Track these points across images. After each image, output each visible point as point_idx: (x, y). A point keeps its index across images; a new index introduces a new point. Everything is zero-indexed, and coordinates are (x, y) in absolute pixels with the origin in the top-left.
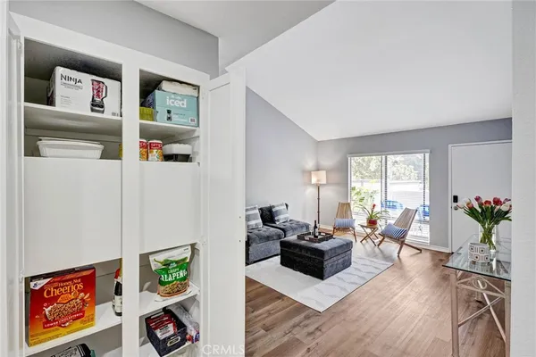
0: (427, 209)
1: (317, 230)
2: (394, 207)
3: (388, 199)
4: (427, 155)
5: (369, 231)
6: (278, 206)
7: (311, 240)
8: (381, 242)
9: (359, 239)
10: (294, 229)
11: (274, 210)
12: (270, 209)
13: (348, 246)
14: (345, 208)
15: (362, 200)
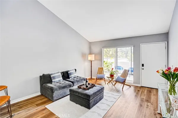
0: (132, 70)
1: (87, 83)
2: (120, 69)
3: (118, 65)
4: (132, 48)
5: (111, 79)
6: (71, 71)
7: (84, 89)
8: (115, 84)
9: (107, 83)
10: (78, 81)
11: (69, 72)
12: (67, 72)
13: (102, 89)
14: (101, 70)
15: (108, 66)
